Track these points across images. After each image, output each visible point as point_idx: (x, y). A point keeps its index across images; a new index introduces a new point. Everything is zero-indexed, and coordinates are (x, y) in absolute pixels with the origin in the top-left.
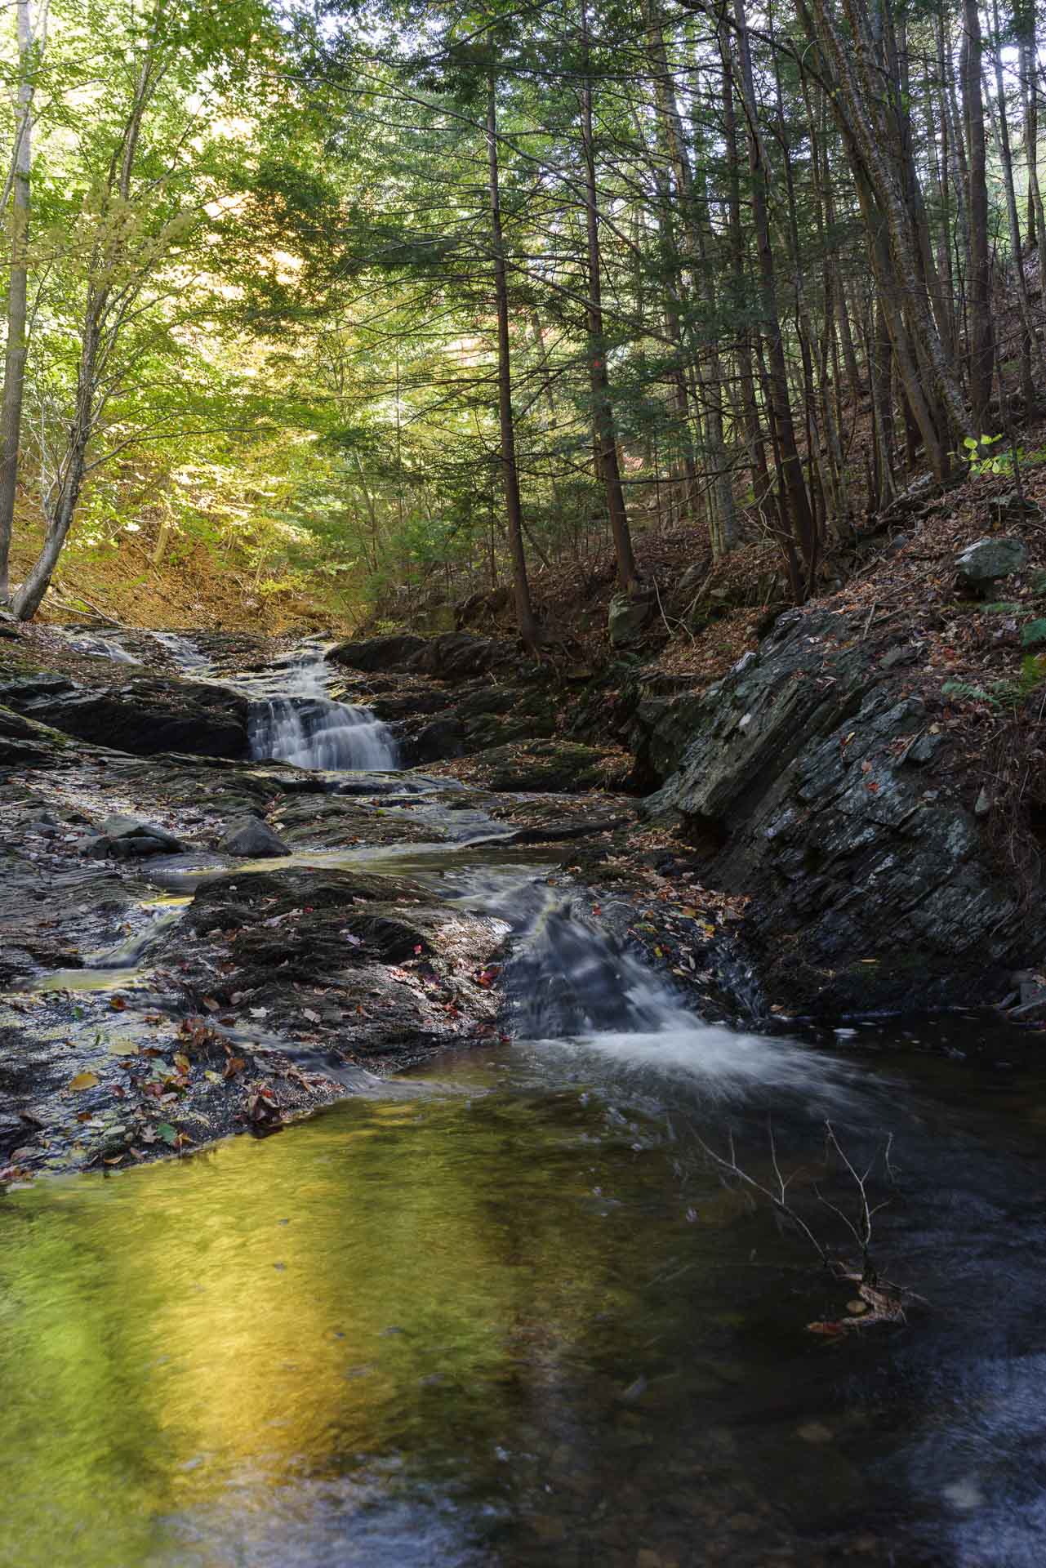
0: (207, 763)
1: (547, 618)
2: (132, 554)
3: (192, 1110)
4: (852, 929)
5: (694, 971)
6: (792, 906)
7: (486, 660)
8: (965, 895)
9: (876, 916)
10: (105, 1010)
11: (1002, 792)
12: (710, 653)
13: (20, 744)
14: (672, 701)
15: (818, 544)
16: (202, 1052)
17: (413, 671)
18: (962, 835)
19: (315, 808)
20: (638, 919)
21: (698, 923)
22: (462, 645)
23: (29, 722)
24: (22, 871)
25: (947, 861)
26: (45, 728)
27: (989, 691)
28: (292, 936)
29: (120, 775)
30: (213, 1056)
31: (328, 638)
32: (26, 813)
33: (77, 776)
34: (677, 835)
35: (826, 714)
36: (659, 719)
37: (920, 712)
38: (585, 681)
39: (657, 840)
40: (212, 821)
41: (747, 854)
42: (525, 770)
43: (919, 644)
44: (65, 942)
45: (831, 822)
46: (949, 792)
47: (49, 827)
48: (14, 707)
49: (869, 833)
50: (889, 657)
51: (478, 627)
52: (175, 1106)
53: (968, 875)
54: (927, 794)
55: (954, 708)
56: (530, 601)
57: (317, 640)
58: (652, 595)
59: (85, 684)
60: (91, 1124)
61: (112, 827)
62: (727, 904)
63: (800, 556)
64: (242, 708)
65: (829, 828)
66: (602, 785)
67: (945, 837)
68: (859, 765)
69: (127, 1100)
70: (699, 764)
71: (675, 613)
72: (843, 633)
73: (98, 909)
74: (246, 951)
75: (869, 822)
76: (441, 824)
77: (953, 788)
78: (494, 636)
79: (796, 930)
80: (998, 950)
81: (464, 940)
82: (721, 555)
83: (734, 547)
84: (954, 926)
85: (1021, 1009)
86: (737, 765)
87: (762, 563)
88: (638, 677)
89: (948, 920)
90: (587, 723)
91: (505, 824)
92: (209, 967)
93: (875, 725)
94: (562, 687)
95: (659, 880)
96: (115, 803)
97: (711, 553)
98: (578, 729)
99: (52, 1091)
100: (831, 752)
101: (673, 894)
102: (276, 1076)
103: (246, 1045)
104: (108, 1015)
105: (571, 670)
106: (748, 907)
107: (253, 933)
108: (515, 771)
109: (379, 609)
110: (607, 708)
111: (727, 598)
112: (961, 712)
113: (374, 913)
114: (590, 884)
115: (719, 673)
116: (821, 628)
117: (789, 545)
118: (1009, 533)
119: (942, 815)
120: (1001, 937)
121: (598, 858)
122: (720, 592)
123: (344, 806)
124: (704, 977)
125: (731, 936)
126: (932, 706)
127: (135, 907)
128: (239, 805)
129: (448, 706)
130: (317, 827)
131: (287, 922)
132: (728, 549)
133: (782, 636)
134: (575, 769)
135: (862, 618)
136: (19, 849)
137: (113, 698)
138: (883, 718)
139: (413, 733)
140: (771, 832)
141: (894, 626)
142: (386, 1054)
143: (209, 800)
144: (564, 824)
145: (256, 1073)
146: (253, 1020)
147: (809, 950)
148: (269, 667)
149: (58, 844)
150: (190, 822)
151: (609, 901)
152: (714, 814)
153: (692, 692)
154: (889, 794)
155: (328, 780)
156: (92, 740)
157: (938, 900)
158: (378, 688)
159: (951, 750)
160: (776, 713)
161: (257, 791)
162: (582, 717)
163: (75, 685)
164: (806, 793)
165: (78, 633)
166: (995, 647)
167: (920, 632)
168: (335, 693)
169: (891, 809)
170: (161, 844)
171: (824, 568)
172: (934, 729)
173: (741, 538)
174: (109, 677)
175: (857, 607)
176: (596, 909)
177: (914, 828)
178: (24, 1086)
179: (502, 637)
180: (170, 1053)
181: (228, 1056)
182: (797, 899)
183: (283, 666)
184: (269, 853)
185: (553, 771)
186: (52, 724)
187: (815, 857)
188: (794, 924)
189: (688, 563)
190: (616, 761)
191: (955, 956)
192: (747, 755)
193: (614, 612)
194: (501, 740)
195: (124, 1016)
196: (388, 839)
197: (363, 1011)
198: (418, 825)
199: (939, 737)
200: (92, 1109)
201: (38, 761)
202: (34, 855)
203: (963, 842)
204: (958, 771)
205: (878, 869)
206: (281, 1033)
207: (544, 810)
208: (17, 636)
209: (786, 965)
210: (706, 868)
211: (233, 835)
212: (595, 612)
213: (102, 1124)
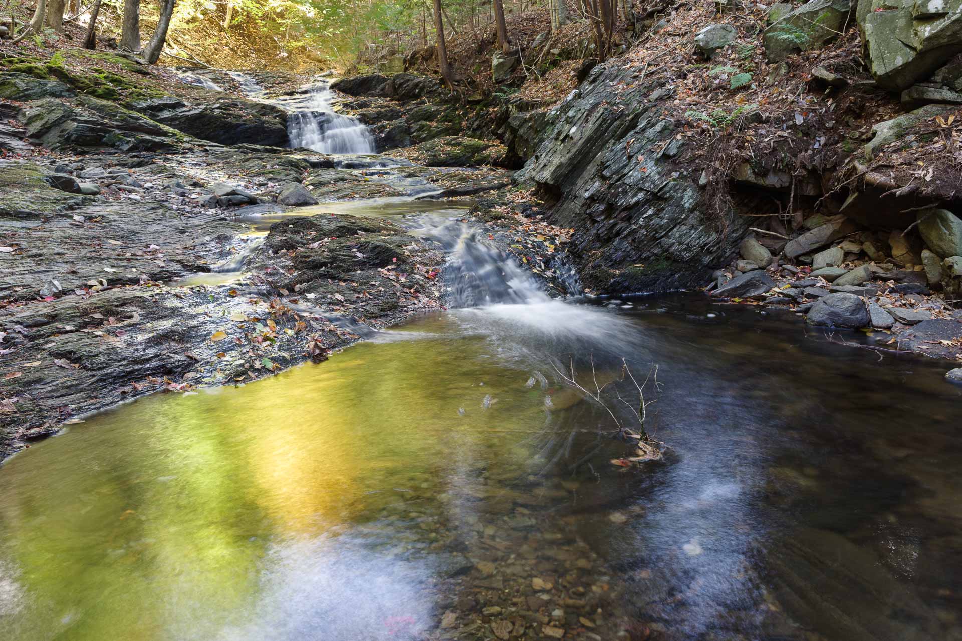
0: (266, 150)
1: (456, 65)
2: (212, 22)
3: (279, 350)
4: (630, 248)
5: (544, 271)
6: (597, 235)
7: (422, 89)
8: (691, 229)
9: (643, 241)
10: (226, 297)
11: (714, 173)
12: (550, 86)
13: (158, 139)
14: (528, 115)
15: (613, 24)
16: (283, 319)
17: (380, 96)
18: (691, 197)
19: (329, 177)
20: (513, 242)
21: (546, 243)
22: (408, 80)
23: (162, 126)
24: (171, 217)
25: (682, 212)
26: (171, 130)
27: (710, 115)
28: (325, 253)
29: (218, 158)
30: (288, 321)
31: (330, 75)
32: (166, 182)
33: (191, 158)
34: (533, 194)
35: (619, 127)
36: (520, 126)
37: (671, 127)
38: (478, 102)
39: (522, 196)
40: (272, 184)
41: (572, 205)
42: (446, 154)
43: (672, 87)
44: (199, 257)
45: (620, 189)
46: (685, 173)
47: (181, 190)
48: (152, 116)
49: (641, 195)
50: (655, 94)
51: (417, 69)
52: (270, 348)
53: (693, 219)
54: (674, 174)
55: (690, 125)
56: (447, 54)
57: (324, 76)
58: (517, 51)
59: (192, 103)
60: (225, 359)
61: (218, 190)
62: (561, 233)
63: (603, 29)
64: (284, 117)
65: (619, 193)
66: (489, 163)
67: (682, 198)
68: (637, 157)
69: (244, 346)
70: (546, 155)
71: (530, 62)
72: (629, 79)
73: (216, 238)
74: (301, 262)
75: (641, 189)
76: (401, 186)
77: (687, 170)
78: (427, 75)
79: (599, 248)
80: (707, 259)
81: (419, 254)
82: (557, 28)
83: (564, 23)
84: (685, 247)
85: (718, 291)
86: (568, 156)
87: (581, 33)
88: (509, 101)
89: (681, 243)
90: (479, 127)
91: (436, 185)
92: (281, 271)
93: (646, 134)
94: (465, 106)
95: (524, 220)
96: (216, 174)
97: (550, 26)
98: (474, 130)
99: (203, 341)
100: (621, 150)
101: (532, 227)
102: (323, 331)
103: (305, 314)
104: (229, 299)
105: (470, 95)
106: (572, 235)
107: (304, 251)
108: (440, 155)
109: (359, 58)
110: (490, 118)
111: (560, 55)
112: (694, 127)
113: (370, 240)
114: (486, 222)
115: (555, 98)
116: (616, 76)
117: (597, 23)
118: (726, 21)
119: (682, 185)
120: (709, 252)
121: (490, 207)
122: (555, 51)
123: (346, 176)
124: (549, 273)
125: (563, 251)
126: (679, 124)
127: (237, 237)
128: (287, 175)
129: (401, 116)
130: (331, 187)
131: (322, 245)
132: (561, 24)
133: (594, 81)
134: (474, 153)
135: (640, 70)
136: (166, 204)
137: (208, 112)
138: (651, 130)
139: (381, 132)
140: (587, 194)
141: (658, 76)
142: (380, 317)
143: (270, 172)
144: (470, 186)
145: (312, 329)
146: (308, 300)
147: (606, 260)
148: (297, 92)
149: (188, 200)
150: (260, 185)
151: (497, 231)
152: (555, 183)
153: (540, 110)
154: (653, 174)
155: (335, 160)
156: (198, 136)
157: (676, 232)
158: (362, 105)
159: (688, 149)
160: (590, 127)
161: (297, 167)
162: (476, 123)
163: (186, 103)
164: (606, 173)
165: (184, 71)
166: (714, 89)
167: (673, 79)
168: (336, 108)
169: (653, 183)
170: (246, 199)
171: (616, 38)
172: (679, 137)
173: (568, 18)
174: (205, 99)
175: (637, 64)
176: (490, 236)
177: (665, 193)
178: (186, 339)
179: (432, 76)
180: (264, 320)
181: (297, 321)
182: (600, 232)
183: (305, 92)
184: (305, 203)
185: (461, 155)
186: (175, 127)
187: (611, 209)
188: (598, 245)
189: (537, 32)
190: (497, 149)
191: (684, 262)
192: (574, 150)
193: (495, 62)
194: (432, 136)
195: (237, 300)
196: (372, 194)
197: (367, 294)
198: (389, 186)
199: (681, 142)
200: (225, 351)
201: (169, 149)
202: (175, 207)
203: (691, 200)
204: (691, 161)
205: (645, 216)
206: (324, 307)
207: (457, 178)
208: (149, 74)
209: (594, 267)
210: (549, 213)
211: (285, 193)
212: (483, 62)
213: (231, 359)
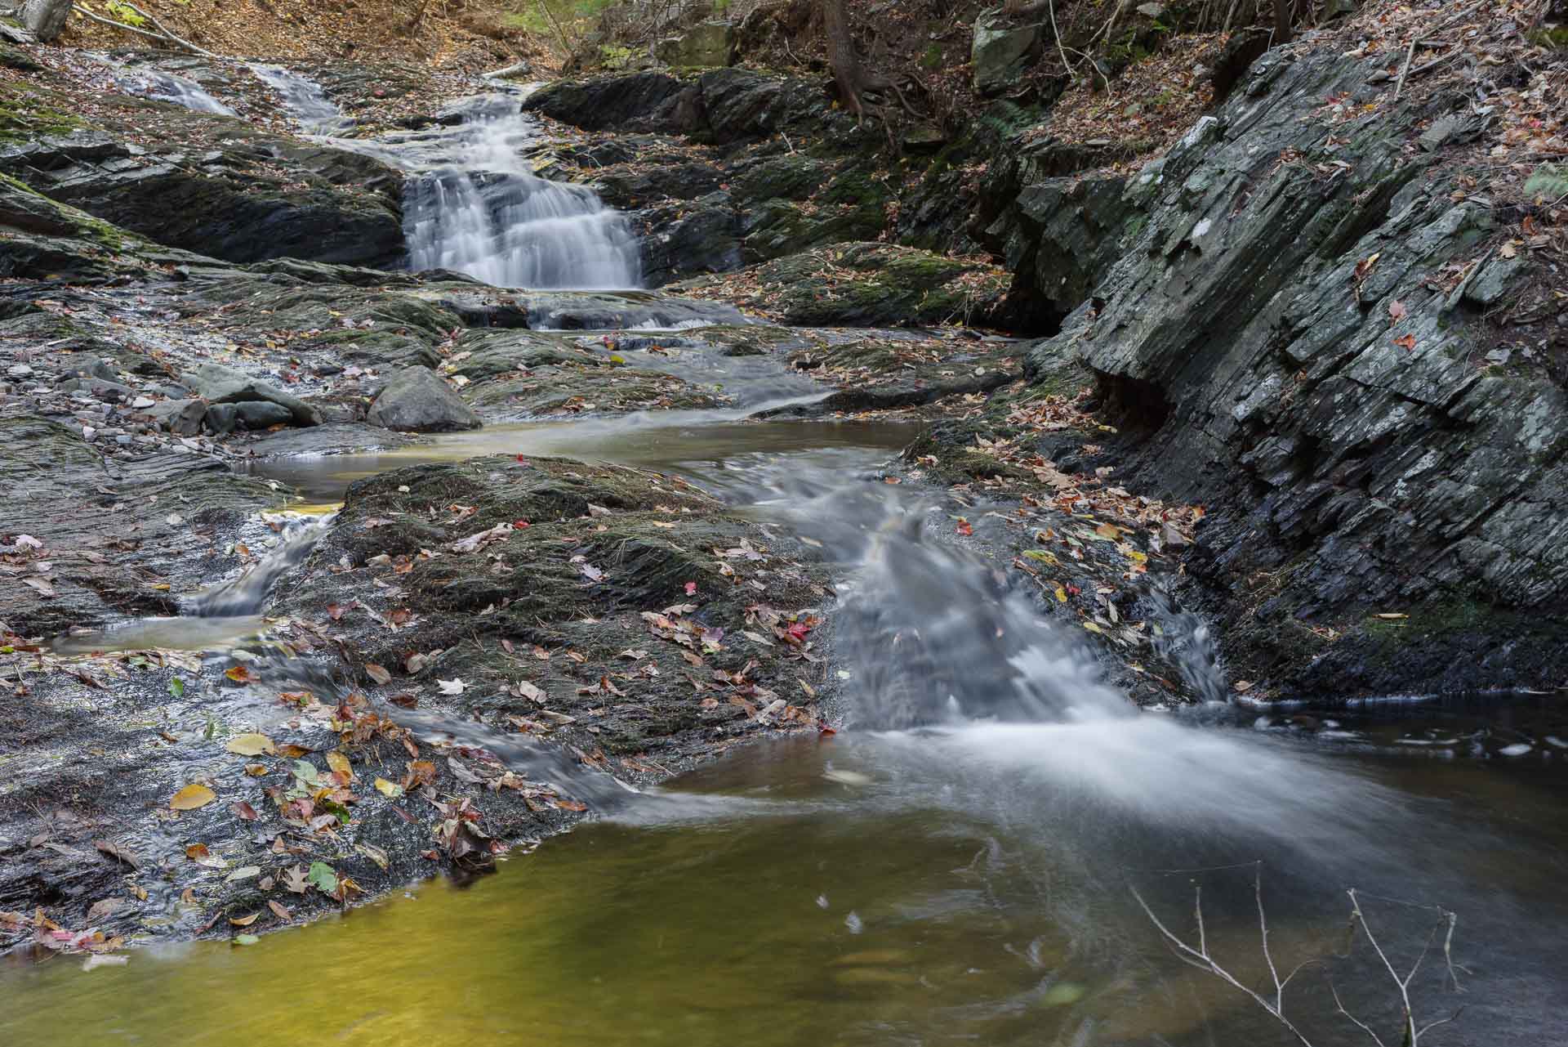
0: (344, 278)
1: (873, 47)
3: (358, 841)
4: (1367, 565)
5: (1116, 626)
6: (1273, 527)
7: (777, 112)
8: (1547, 515)
9: (1405, 546)
10: (218, 685)
12: (1136, 107)
13: (50, 244)
14: (1073, 186)
16: (374, 750)
17: (660, 130)
18: (1546, 421)
19: (514, 352)
20: (1029, 542)
21: (1123, 548)
22: (739, 89)
23: (64, 209)
24: (75, 461)
25: (1520, 463)
26: (88, 219)
28: (498, 565)
29: (211, 297)
30: (387, 757)
31: (525, 73)
32: (68, 362)
33: (141, 298)
34: (1087, 407)
35: (1332, 220)
36: (1052, 214)
37: (1485, 223)
38: (932, 148)
39: (1055, 412)
40: (357, 371)
41: (1198, 440)
42: (840, 292)
43: (1486, 110)
44: (148, 573)
45: (1338, 397)
46: (1528, 352)
47: (107, 385)
48: (38, 183)
49: (1398, 415)
50: (1436, 131)
51: (764, 59)
52: (334, 835)
54: (1493, 354)
55: (1540, 217)
57: (509, 76)
58: (1043, 10)
59: (146, 147)
60: (207, 862)
61: (207, 385)
62: (1166, 518)
64: (394, 188)
65: (1335, 406)
66: (960, 316)
67: (1519, 423)
68: (1386, 307)
69: (261, 825)
70: (1125, 297)
71: (1079, 40)
72: (1361, 90)
73: (196, 520)
74: (428, 590)
75: (1399, 398)
76: (711, 378)
77: (1532, 344)
78: (790, 74)
79: (1279, 564)
81: (761, 573)
84: (1528, 564)
86: (1189, 300)
88: (1019, 145)
89: (1517, 555)
90: (935, 217)
91: (810, 378)
92: (372, 614)
93: (1413, 243)
94: (896, 158)
95: (1061, 480)
96: (204, 341)
98: (921, 226)
99: (146, 810)
100: (1341, 285)
101: (1082, 502)
102: (483, 787)
103: (435, 739)
104: (225, 691)
105: (911, 130)
106: (1199, 526)
107: (438, 560)
108: (823, 294)
109: (604, 27)
110: (967, 192)
111: (1163, 19)
112: (1550, 222)
113: (623, 530)
114: (952, 484)
115: (1149, 140)
116: (1326, 80)
119: (1517, 388)
121: (961, 442)
122: (1150, 8)
123: (561, 350)
124: (1131, 635)
125: (1173, 570)
126: (1506, 214)
127: (254, 517)
128: (398, 346)
129: (716, 187)
130: (518, 382)
131: (488, 544)
133: (1261, 92)
134: (919, 290)
135: (1393, 65)
136: (65, 422)
137: (191, 171)
138: (1426, 231)
139: (662, 228)
140: (1241, 410)
141: (1444, 78)
142: (646, 752)
143: (351, 338)
144: (904, 382)
145: (453, 783)
146: (443, 699)
147: (1299, 598)
148: (434, 121)
149: (125, 412)
150: (323, 372)
151: (983, 511)
152: (1148, 377)
153: (1108, 172)
154: (1432, 353)
155: (532, 307)
156: (158, 236)
157: (1504, 522)
158: (608, 157)
159: (1533, 285)
160: (1252, 219)
161: (424, 324)
162: (927, 206)
163: (132, 149)
164: (1299, 350)
165: (131, 63)
167: (1488, 89)
168: (538, 163)
169: (1434, 379)
170: (283, 412)
172: (1507, 250)
174: (184, 137)
175: (1384, 46)
176: (962, 525)
177: (1470, 409)
178: (101, 803)
179: (804, 77)
180: (322, 752)
181: (412, 758)
182: (1279, 517)
183: (456, 120)
184: (446, 426)
185: (883, 294)
186: (97, 211)
187: (1311, 451)
188: (1274, 554)
190: (984, 280)
191: (1527, 610)
192: (1204, 285)
193: (981, 38)
194: (801, 242)
196: (631, 401)
197: (610, 686)
198: (678, 380)
199: (1515, 264)
200: (207, 839)
201: (79, 272)
202: (88, 431)
203: (1547, 431)
204: (1544, 319)
205: (1410, 473)
206: (487, 719)
207: (870, 358)
208: (35, 69)
209: (1262, 620)
210: (1133, 460)
211: (391, 397)
212: (949, 38)
213: (223, 864)
